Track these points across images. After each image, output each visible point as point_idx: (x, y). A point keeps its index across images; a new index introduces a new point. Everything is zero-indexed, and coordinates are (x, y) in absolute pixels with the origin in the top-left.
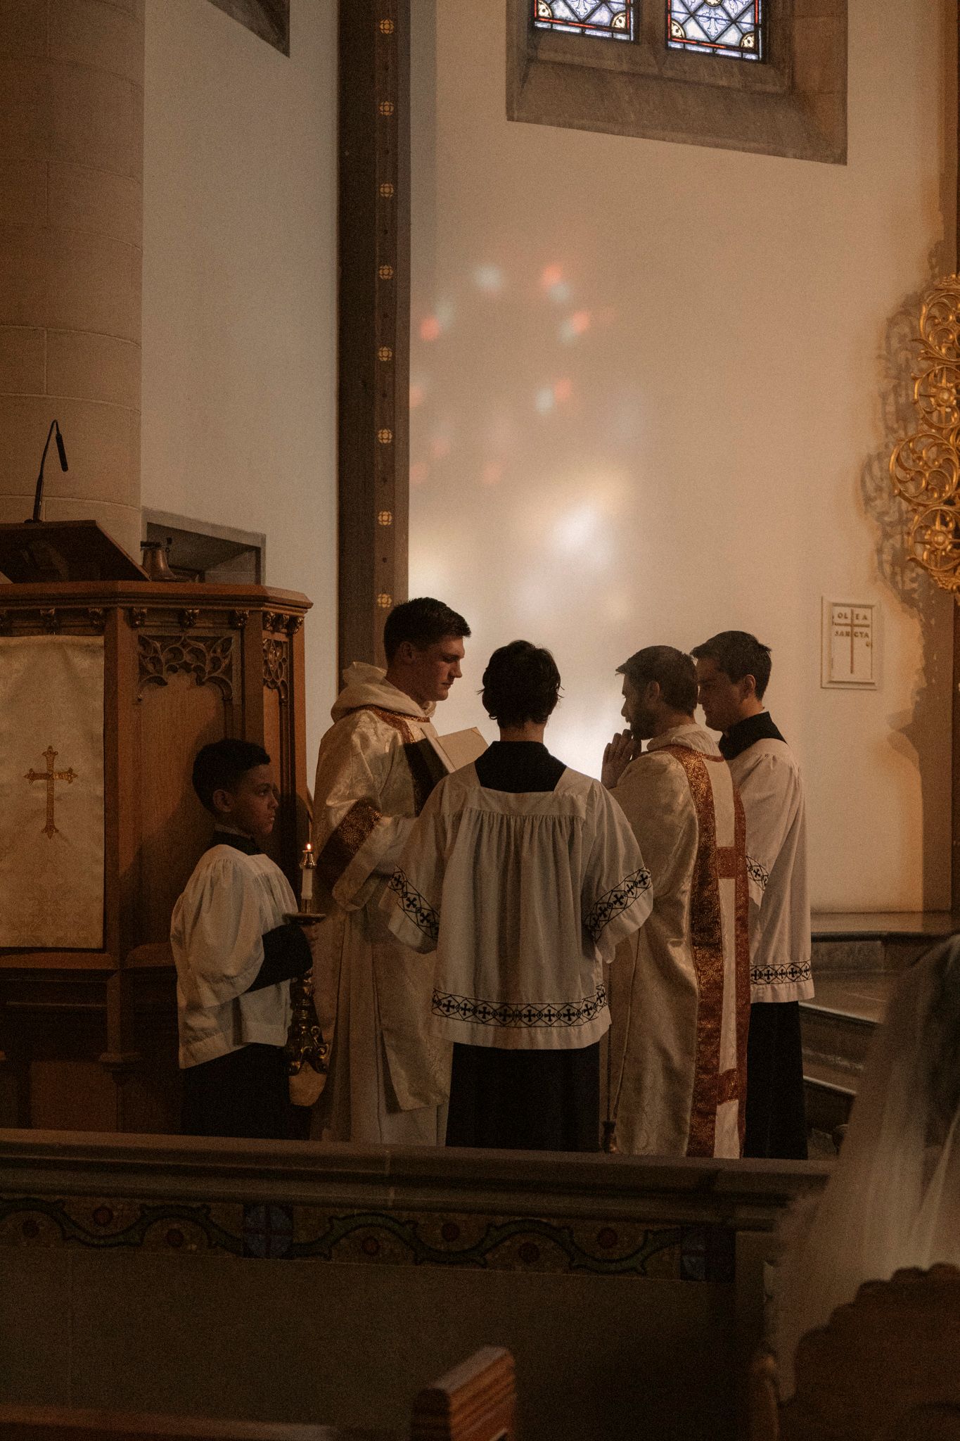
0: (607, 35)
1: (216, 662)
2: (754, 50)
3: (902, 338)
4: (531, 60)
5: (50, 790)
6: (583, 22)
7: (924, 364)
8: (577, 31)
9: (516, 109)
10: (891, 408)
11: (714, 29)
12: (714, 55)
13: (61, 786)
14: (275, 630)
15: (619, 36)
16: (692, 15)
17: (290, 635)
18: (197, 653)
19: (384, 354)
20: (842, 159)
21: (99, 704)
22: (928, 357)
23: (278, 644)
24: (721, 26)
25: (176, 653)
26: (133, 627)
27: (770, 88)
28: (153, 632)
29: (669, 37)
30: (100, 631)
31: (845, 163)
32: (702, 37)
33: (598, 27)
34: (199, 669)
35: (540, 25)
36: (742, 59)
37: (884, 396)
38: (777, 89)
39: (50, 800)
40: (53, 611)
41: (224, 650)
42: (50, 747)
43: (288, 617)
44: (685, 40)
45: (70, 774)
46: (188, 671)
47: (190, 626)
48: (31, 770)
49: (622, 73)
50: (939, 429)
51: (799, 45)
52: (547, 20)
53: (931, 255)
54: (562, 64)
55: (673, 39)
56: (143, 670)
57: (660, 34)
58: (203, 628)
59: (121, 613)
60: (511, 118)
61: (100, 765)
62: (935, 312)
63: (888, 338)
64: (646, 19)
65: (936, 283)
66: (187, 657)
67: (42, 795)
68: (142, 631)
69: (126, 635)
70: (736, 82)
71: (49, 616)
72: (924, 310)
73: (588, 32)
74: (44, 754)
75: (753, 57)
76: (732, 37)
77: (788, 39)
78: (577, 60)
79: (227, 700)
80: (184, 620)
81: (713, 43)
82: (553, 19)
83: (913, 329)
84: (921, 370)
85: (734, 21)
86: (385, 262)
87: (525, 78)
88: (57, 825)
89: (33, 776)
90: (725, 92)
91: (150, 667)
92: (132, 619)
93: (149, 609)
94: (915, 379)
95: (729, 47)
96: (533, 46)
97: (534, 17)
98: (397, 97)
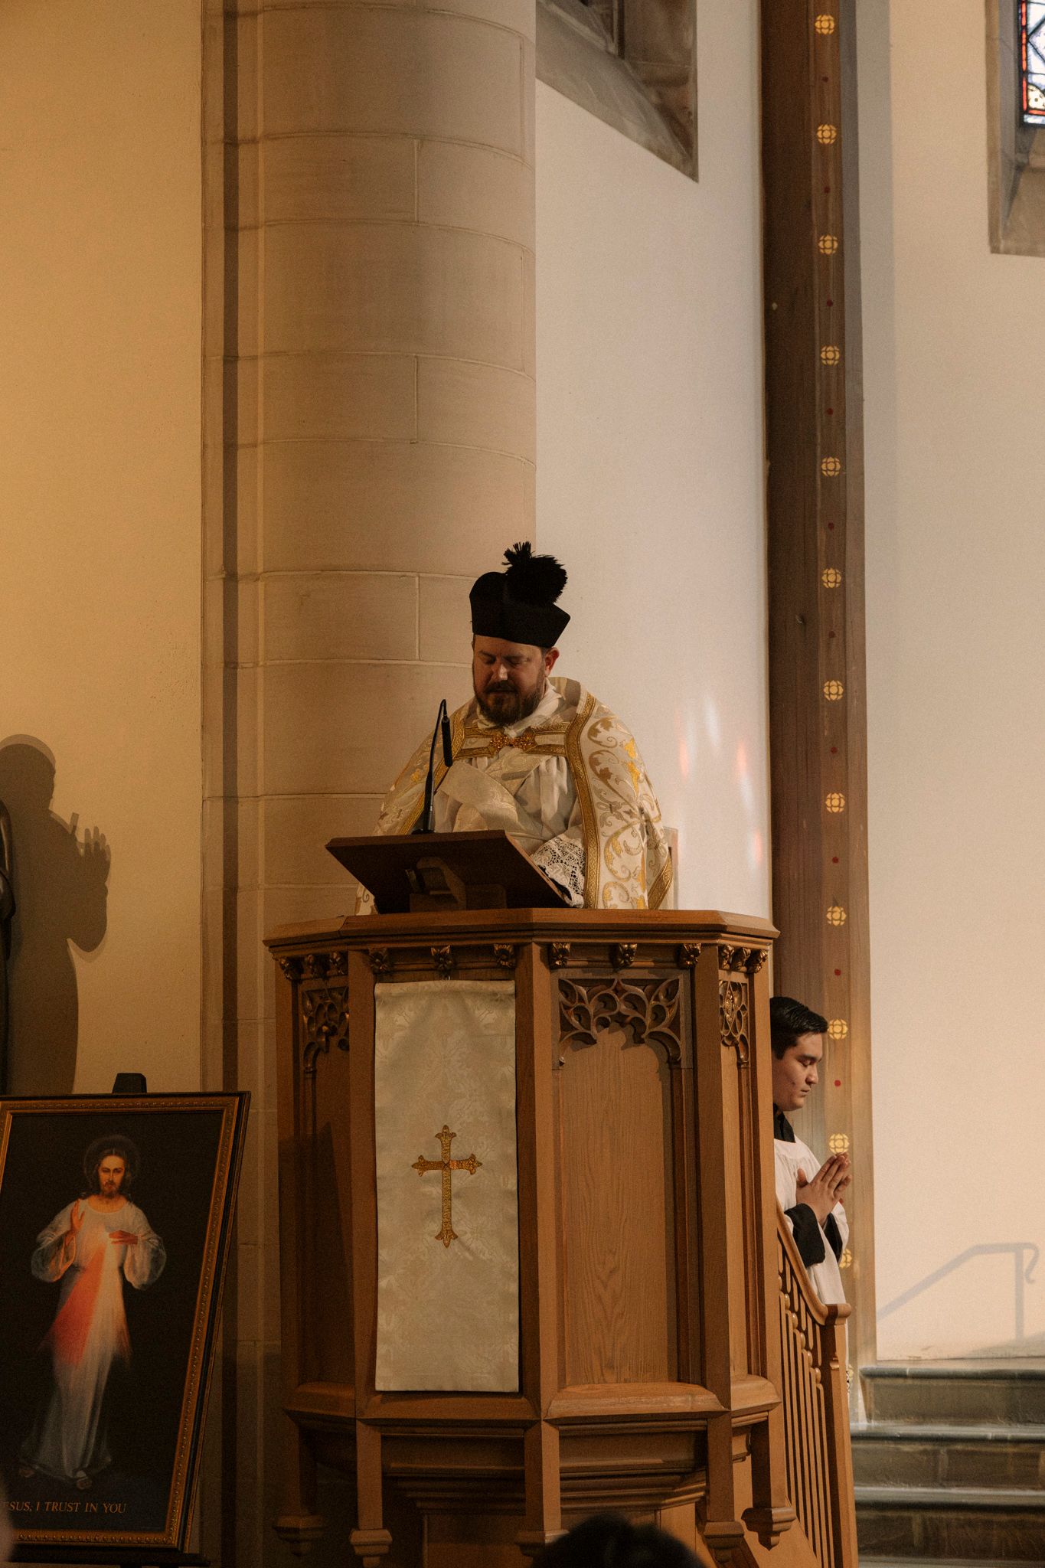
1: (659, 1014)
4: (1020, 168)
5: (447, 1183)
9: (1002, 237)
13: (460, 1178)
14: (733, 968)
17: (750, 974)
18: (634, 1001)
19: (830, 578)
21: (510, 1070)
23: (736, 986)
25: (607, 1001)
26: (552, 968)
28: (578, 974)
30: (508, 974)
34: (638, 1024)
35: (1030, 120)
39: (447, 1197)
40: (447, 949)
41: (670, 995)
42: (446, 1127)
43: (749, 951)
45: (471, 1163)
46: (622, 1025)
47: (626, 966)
48: (421, 1157)
52: (1040, 112)
56: (566, 1025)
58: (641, 968)
59: (536, 950)
60: (995, 250)
61: (512, 1150)
66: (622, 1008)
67: (436, 1191)
68: (563, 974)
69: (543, 980)
71: (444, 955)
74: (438, 1136)
79: (673, 1062)
80: (616, 957)
86: (829, 452)
87: (1013, 193)
88: (456, 1229)
89: (423, 1165)
91: (574, 1021)
92: (551, 958)
93: (573, 945)
96: (1023, 149)
97: (1023, 109)
98: (844, 227)
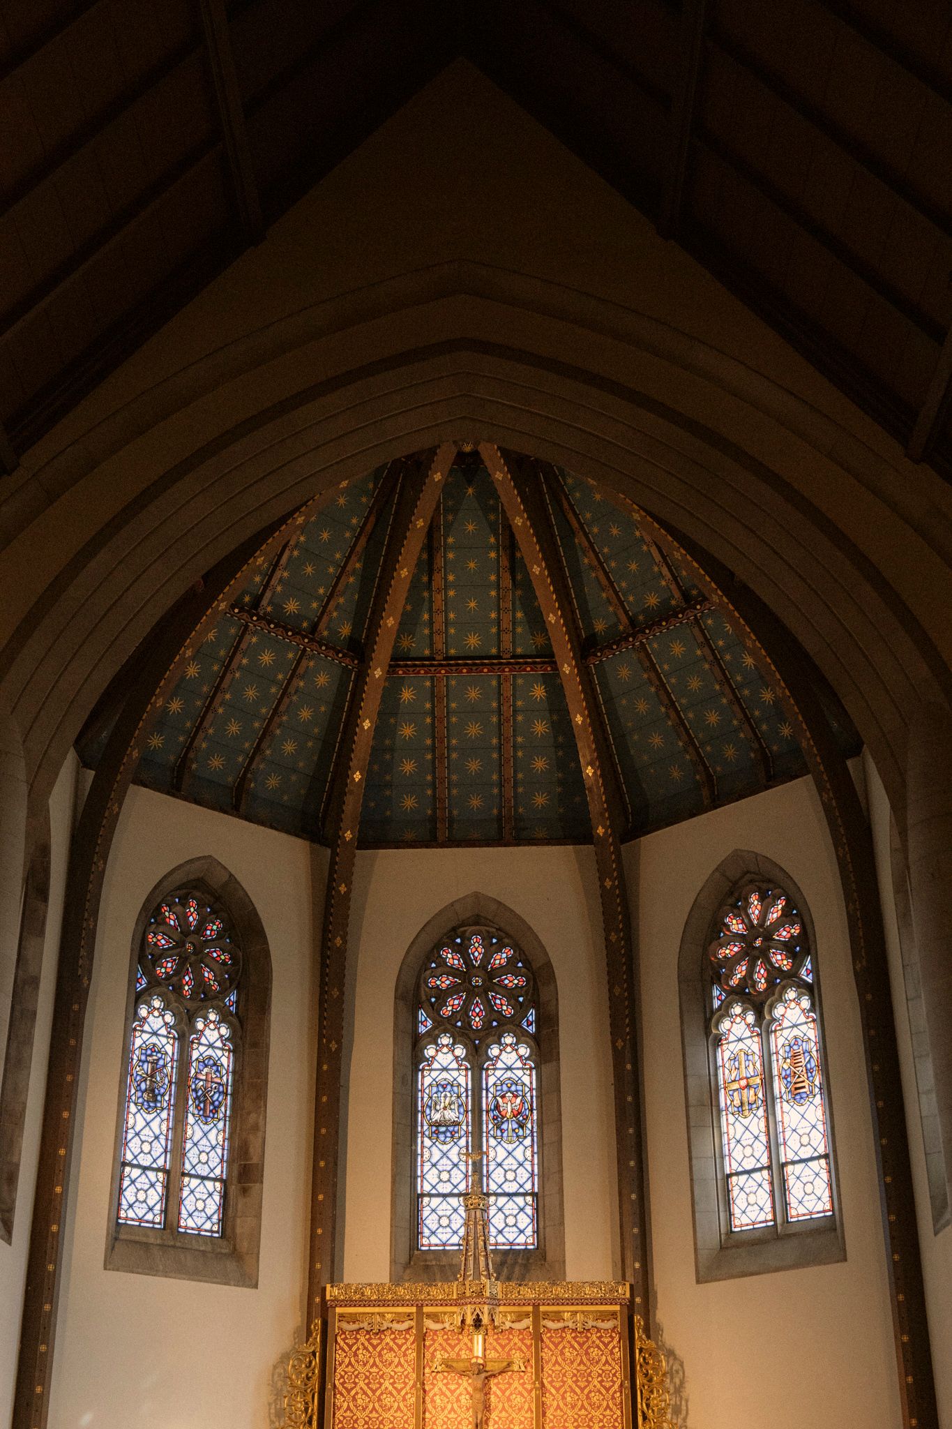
0: (151, 1225)
2: (217, 1232)
3: (280, 1375)
4: (116, 1239)
6: (140, 1220)
7: (290, 1389)
8: (137, 1223)
9: (108, 1264)
10: (273, 1411)
11: (199, 1223)
12: (199, 1235)
15: (157, 1226)
16: (190, 1215)
19: (39, 1389)
20: (256, 1286)
22: (292, 1385)
24: (203, 1220)
27: (224, 1251)
29: (179, 1226)
31: (257, 1288)
32: (194, 1226)
33: (147, 1222)
35: (120, 1221)
36: (211, 1236)
37: (270, 1404)
38: (227, 1251)
44: (186, 1227)
49: (157, 1245)
50: (296, 1423)
51: (238, 1230)
52: (124, 1219)
53: (295, 1333)
54: (131, 1241)
55: (180, 1227)
57: (175, 1224)
60: (105, 1269)
62: (296, 1363)
63: (273, 1375)
64: (169, 1216)
65: (297, 1347)
70: (209, 1248)
72: (291, 1362)
73: (142, 1224)
75: (216, 1235)
76: (208, 1226)
77: (234, 1228)
78: (137, 1238)
81: (199, 1229)
82: (127, 1218)
83: (285, 1370)
84: (288, 1392)
85: (209, 1218)
86: (43, 1343)
87: (114, 1249)
90: (203, 1252)
94: (285, 1397)
95: (206, 1231)
96: (117, 1232)
97: (119, 1218)
98: (57, 1262)
